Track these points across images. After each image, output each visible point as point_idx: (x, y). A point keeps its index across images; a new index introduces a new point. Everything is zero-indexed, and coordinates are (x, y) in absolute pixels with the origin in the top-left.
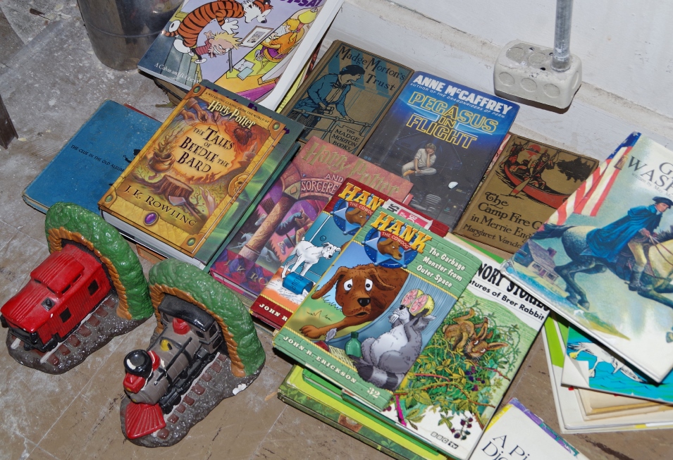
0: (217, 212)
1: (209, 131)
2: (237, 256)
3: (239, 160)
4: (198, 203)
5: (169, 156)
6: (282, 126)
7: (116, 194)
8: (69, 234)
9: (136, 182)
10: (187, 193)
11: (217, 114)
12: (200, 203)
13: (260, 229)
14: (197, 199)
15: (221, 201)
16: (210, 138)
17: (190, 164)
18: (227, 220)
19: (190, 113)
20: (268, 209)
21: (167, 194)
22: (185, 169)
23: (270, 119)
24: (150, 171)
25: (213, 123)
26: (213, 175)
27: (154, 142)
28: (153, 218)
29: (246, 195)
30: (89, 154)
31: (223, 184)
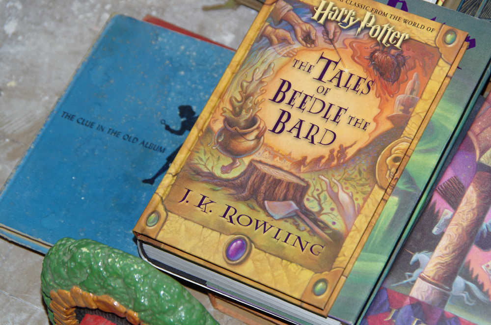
0: (361, 222)
1: (323, 63)
2: (408, 301)
3: (388, 113)
4: (322, 209)
5: (253, 121)
6: (461, 36)
7: (166, 210)
8: (90, 298)
9: (198, 181)
10: (298, 192)
11: (332, 27)
12: (327, 208)
13: (444, 242)
14: (319, 201)
15: (365, 200)
16: (326, 77)
17: (295, 132)
18: (381, 235)
19: (281, 32)
20: (454, 200)
21: (260, 199)
22: (286, 142)
23: (435, 25)
24: (222, 156)
25: (327, 46)
26: (343, 150)
27: (221, 97)
28: (242, 248)
29: (411, 181)
30: (96, 126)
31: (364, 165)
